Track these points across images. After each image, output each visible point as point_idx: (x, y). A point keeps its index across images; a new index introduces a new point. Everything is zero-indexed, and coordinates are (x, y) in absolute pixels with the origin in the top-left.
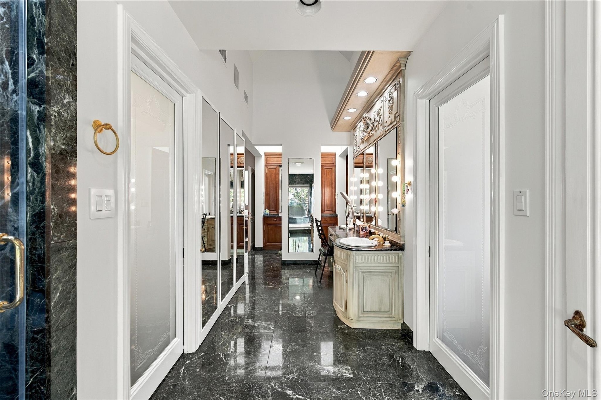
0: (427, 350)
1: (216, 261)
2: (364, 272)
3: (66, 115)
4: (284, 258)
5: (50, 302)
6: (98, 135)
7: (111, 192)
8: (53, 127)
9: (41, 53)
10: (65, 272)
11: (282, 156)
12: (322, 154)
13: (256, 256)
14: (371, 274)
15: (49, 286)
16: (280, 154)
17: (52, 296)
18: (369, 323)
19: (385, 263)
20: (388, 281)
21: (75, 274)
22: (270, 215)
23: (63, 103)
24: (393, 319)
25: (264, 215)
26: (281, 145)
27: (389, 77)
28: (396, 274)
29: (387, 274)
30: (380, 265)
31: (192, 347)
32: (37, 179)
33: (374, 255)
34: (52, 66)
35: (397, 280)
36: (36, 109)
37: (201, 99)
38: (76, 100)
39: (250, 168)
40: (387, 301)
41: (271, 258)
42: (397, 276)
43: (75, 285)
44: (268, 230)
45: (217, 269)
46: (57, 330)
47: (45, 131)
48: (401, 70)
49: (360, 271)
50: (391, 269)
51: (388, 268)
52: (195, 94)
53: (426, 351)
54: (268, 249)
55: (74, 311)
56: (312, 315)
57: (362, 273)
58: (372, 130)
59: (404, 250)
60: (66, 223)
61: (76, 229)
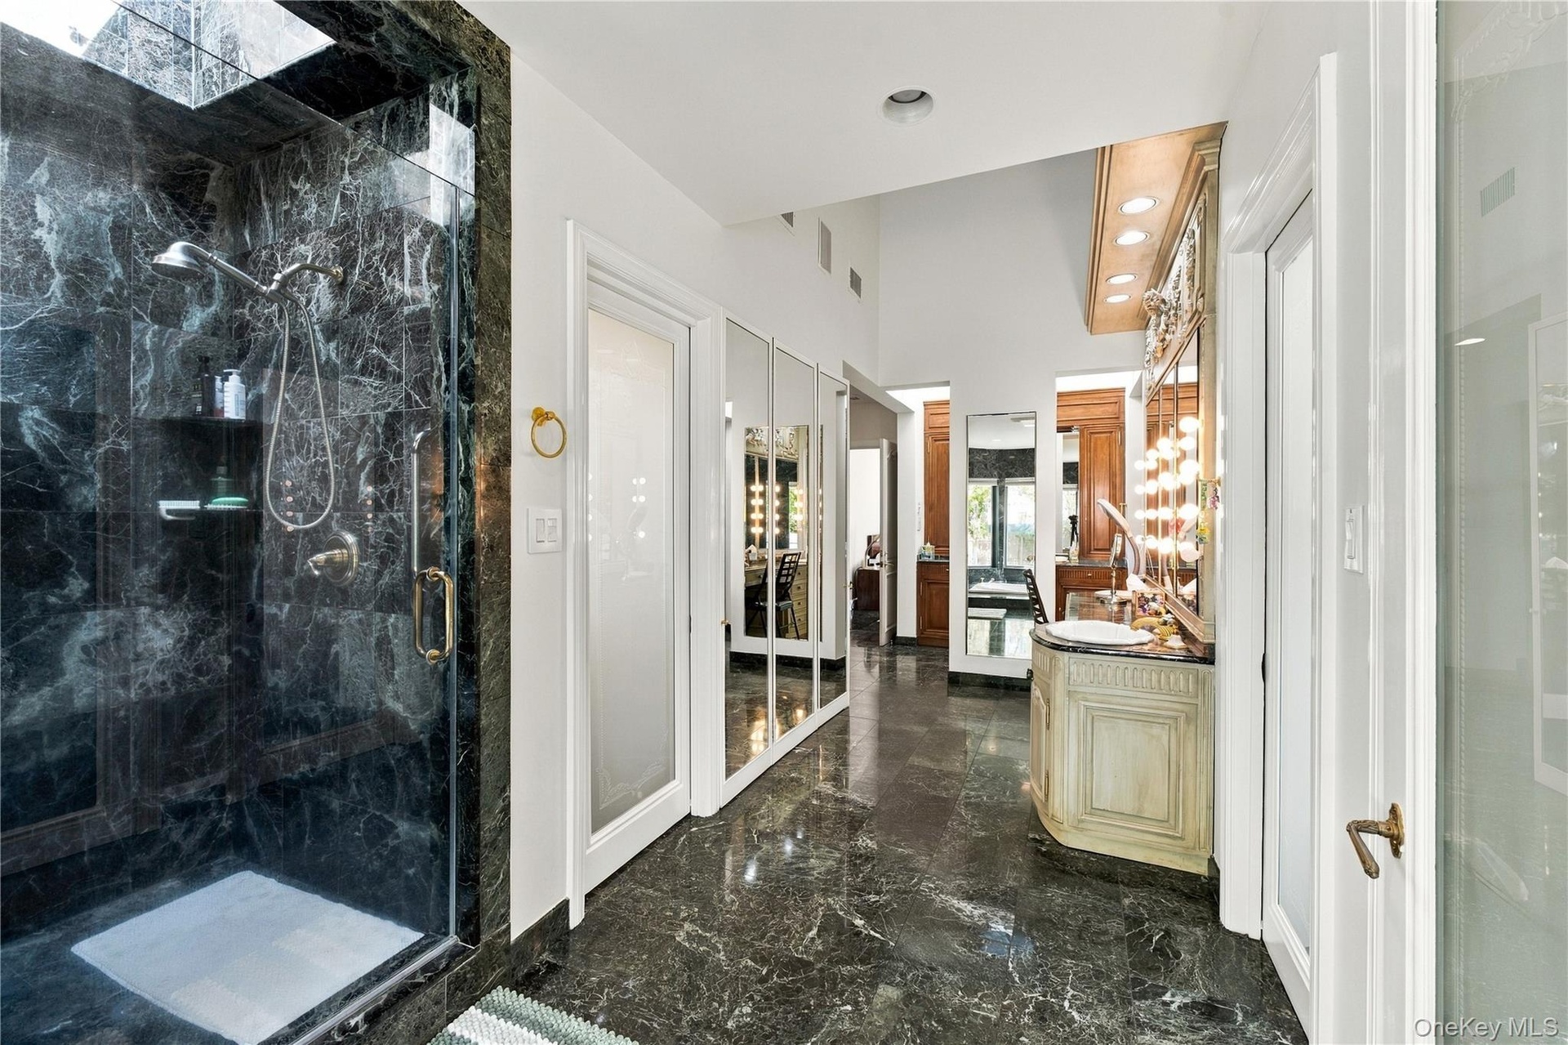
0: (1255, 935)
1: (810, 661)
2: (1092, 708)
3: (498, 411)
4: (953, 667)
5: (479, 661)
6: (537, 428)
7: (556, 513)
8: (483, 429)
9: (471, 336)
10: (496, 624)
11: (951, 408)
12: (1060, 395)
13: (899, 658)
14: (1114, 715)
15: (479, 639)
16: (947, 403)
17: (482, 654)
18: (1109, 840)
19: (1155, 691)
20: (1165, 738)
21: (508, 628)
22: (936, 557)
23: (494, 395)
24: (1179, 842)
25: (920, 556)
26: (947, 383)
27: (1186, 190)
28: (1189, 724)
29: (1161, 721)
30: (1139, 695)
31: (706, 807)
32: (468, 500)
33: (1122, 666)
34: (482, 349)
35: (1193, 741)
36: (466, 408)
37: (723, 323)
38: (510, 388)
39: (885, 443)
40: (1160, 791)
41: (928, 666)
42: (1192, 728)
43: (508, 645)
44: (931, 595)
45: (811, 678)
46: (487, 699)
47: (475, 437)
48: (1206, 173)
49: (1083, 703)
50: (1177, 711)
51: (1167, 705)
52: (709, 319)
53: (1250, 936)
54: (929, 643)
55: (507, 681)
56: (973, 800)
57: (1087, 708)
58: (1167, 331)
59: (1212, 663)
60: (498, 557)
61: (510, 567)
